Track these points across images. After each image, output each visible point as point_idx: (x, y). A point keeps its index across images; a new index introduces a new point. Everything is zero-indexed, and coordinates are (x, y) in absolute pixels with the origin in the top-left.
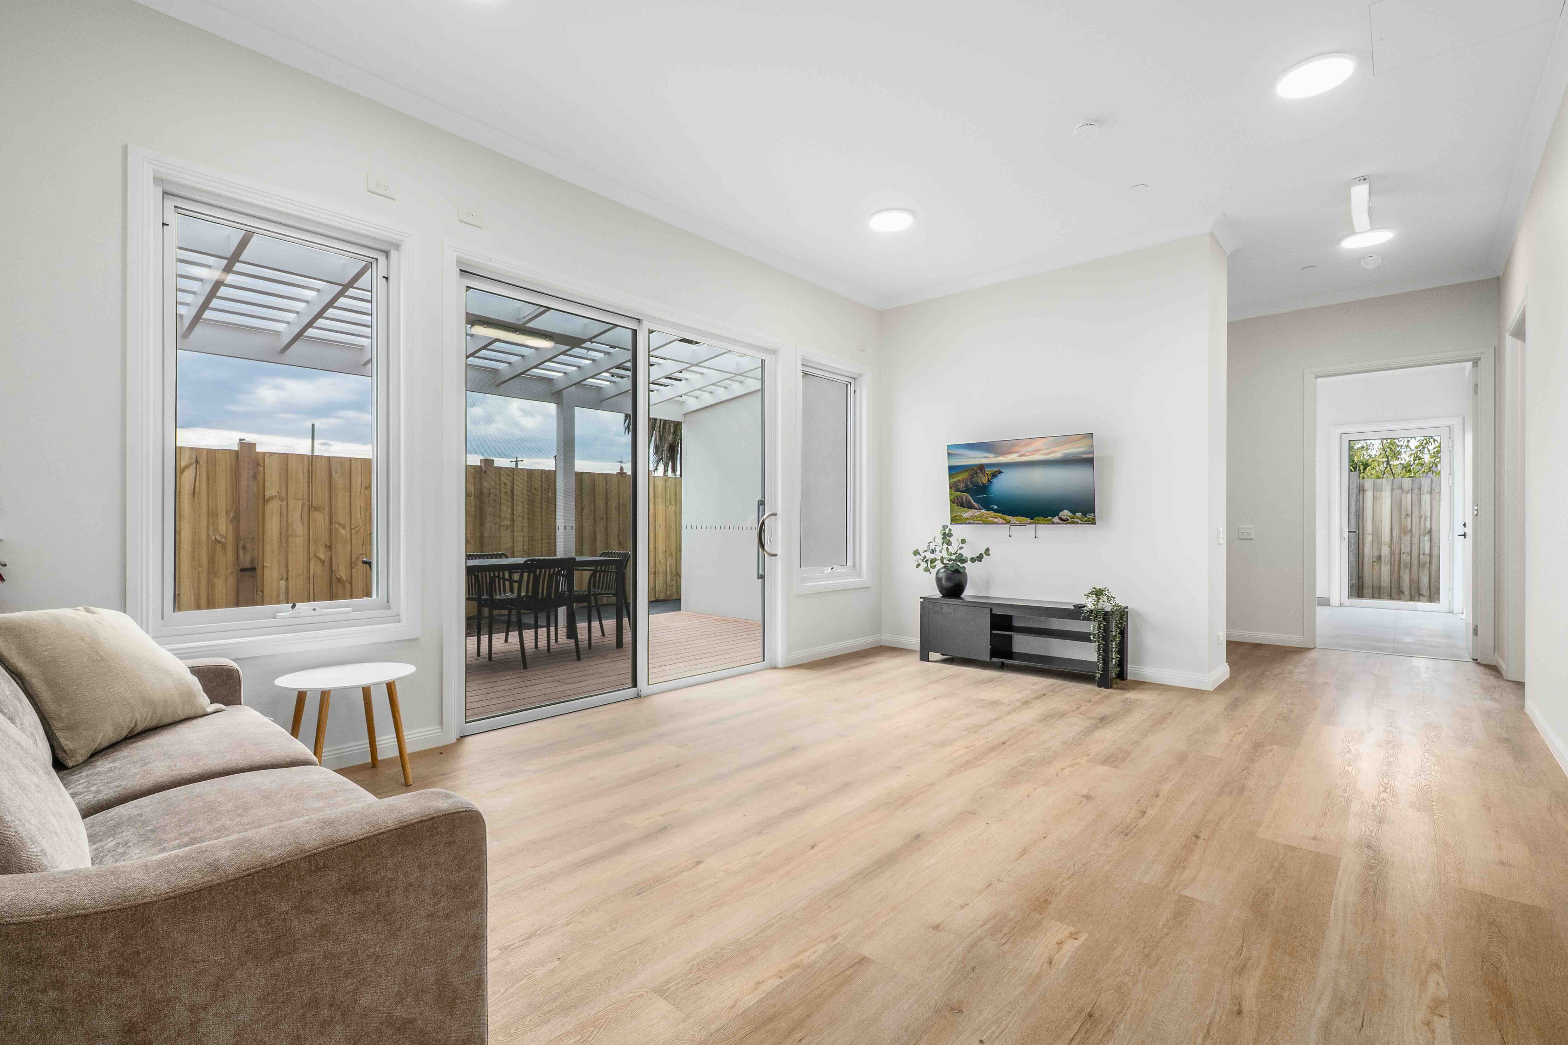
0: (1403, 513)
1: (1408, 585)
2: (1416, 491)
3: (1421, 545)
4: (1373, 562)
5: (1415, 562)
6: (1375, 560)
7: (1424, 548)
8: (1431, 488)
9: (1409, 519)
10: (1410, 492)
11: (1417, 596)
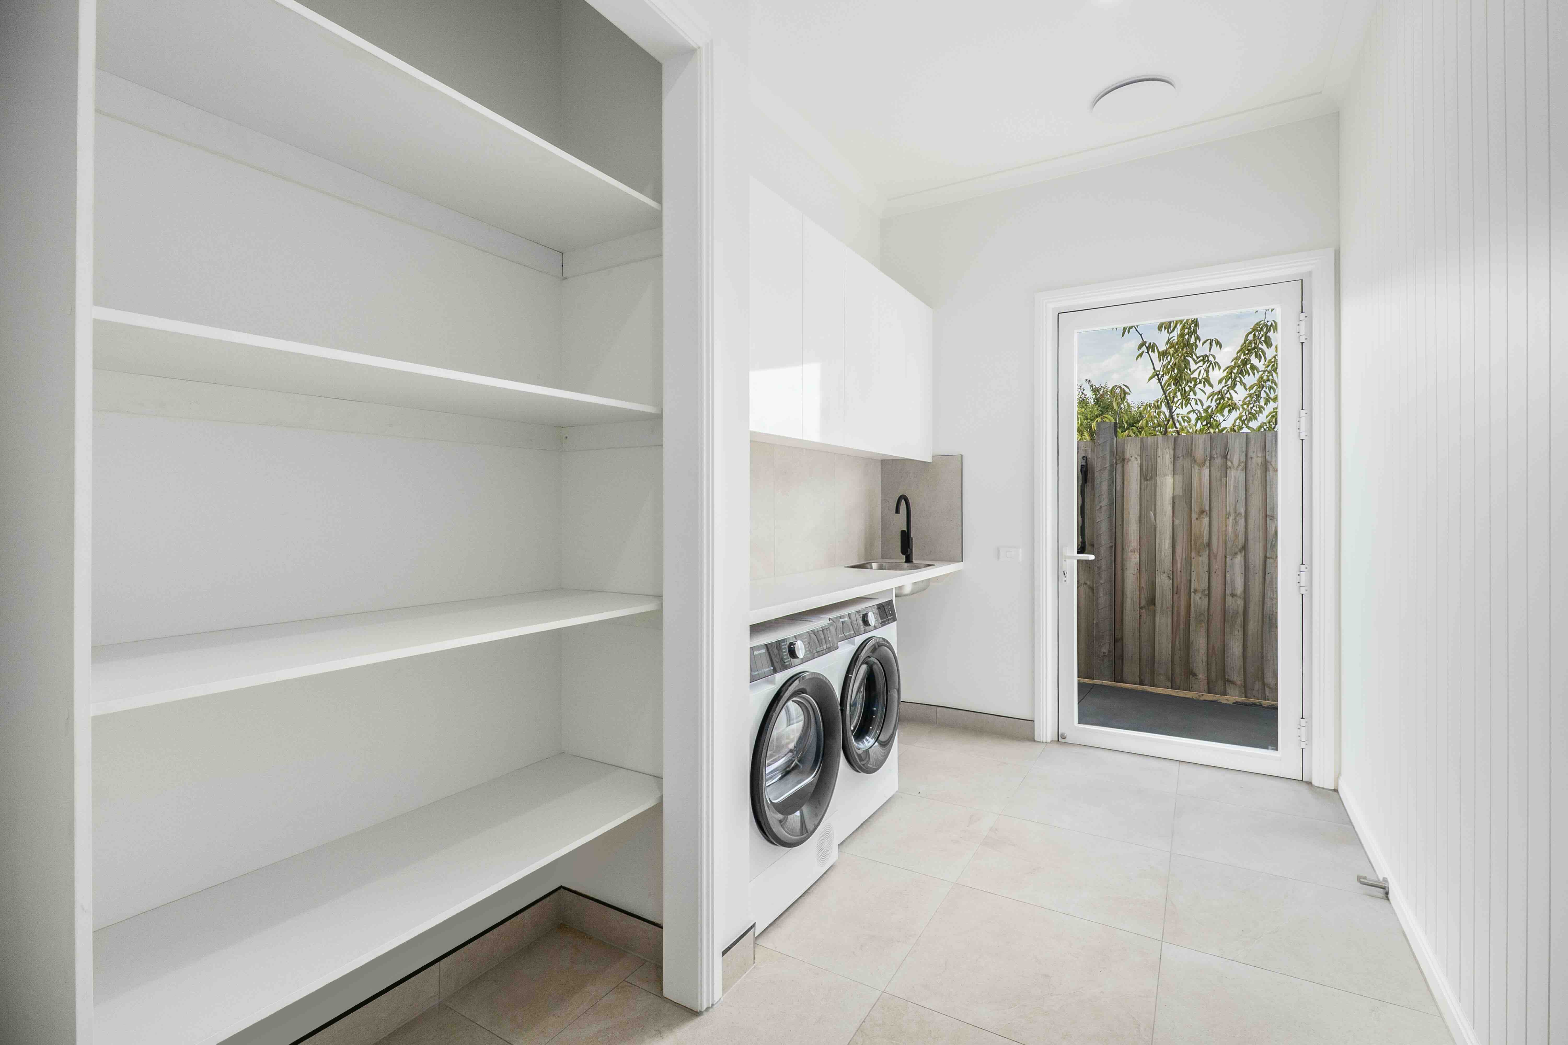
0: (1195, 508)
1: (1205, 660)
2: (1218, 461)
3: (1228, 576)
4: (1141, 608)
5: (1217, 609)
6: (1143, 603)
7: (1233, 582)
8: (1246, 455)
9: (1206, 520)
10: (1207, 464)
11: (1220, 683)
